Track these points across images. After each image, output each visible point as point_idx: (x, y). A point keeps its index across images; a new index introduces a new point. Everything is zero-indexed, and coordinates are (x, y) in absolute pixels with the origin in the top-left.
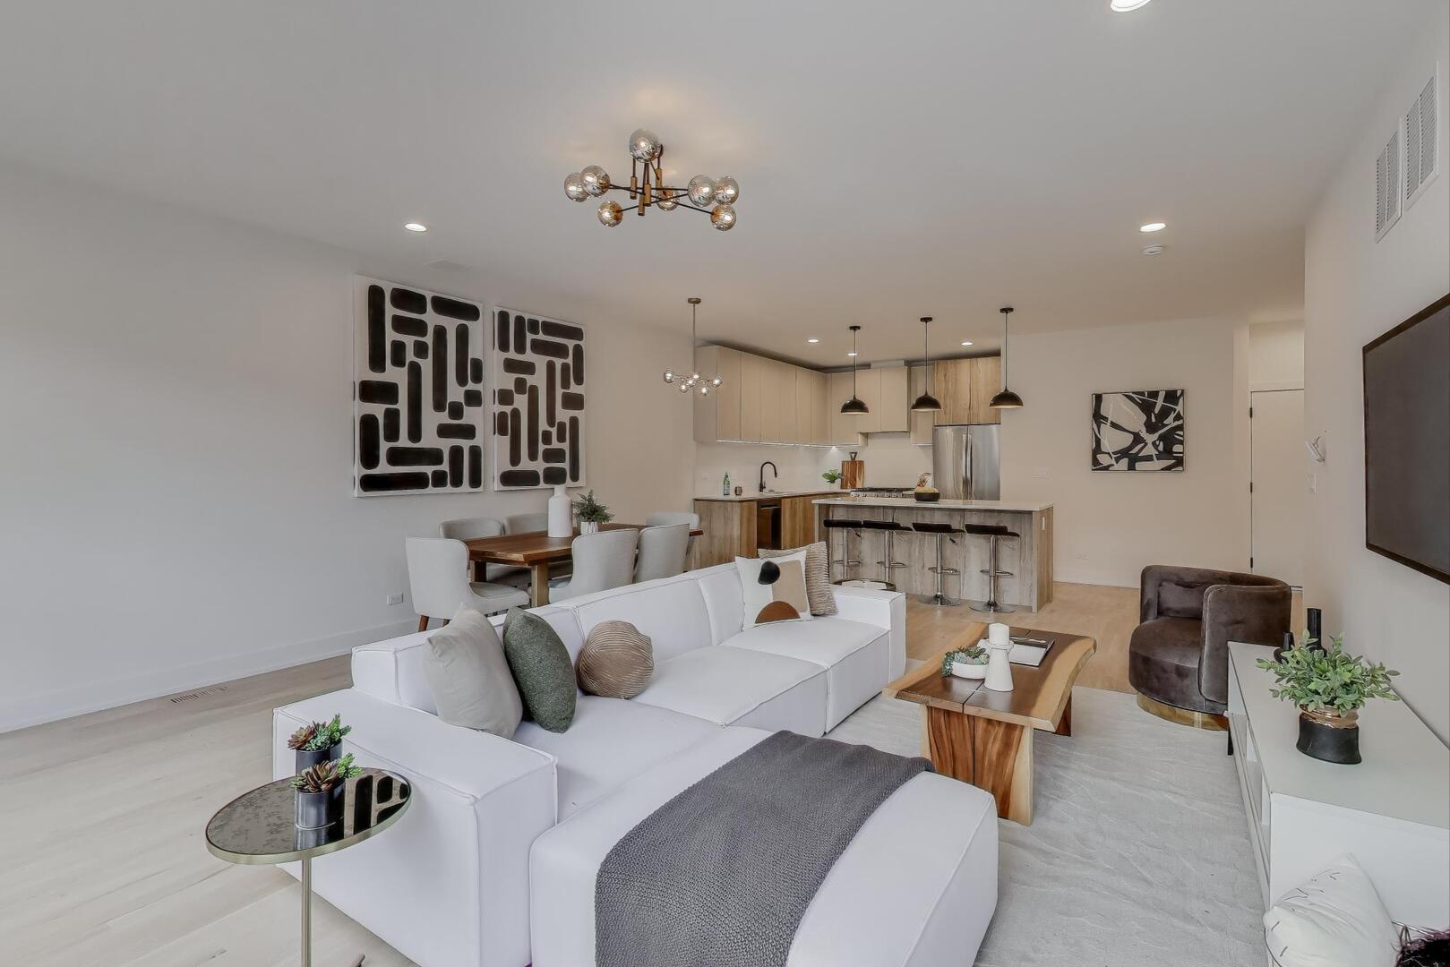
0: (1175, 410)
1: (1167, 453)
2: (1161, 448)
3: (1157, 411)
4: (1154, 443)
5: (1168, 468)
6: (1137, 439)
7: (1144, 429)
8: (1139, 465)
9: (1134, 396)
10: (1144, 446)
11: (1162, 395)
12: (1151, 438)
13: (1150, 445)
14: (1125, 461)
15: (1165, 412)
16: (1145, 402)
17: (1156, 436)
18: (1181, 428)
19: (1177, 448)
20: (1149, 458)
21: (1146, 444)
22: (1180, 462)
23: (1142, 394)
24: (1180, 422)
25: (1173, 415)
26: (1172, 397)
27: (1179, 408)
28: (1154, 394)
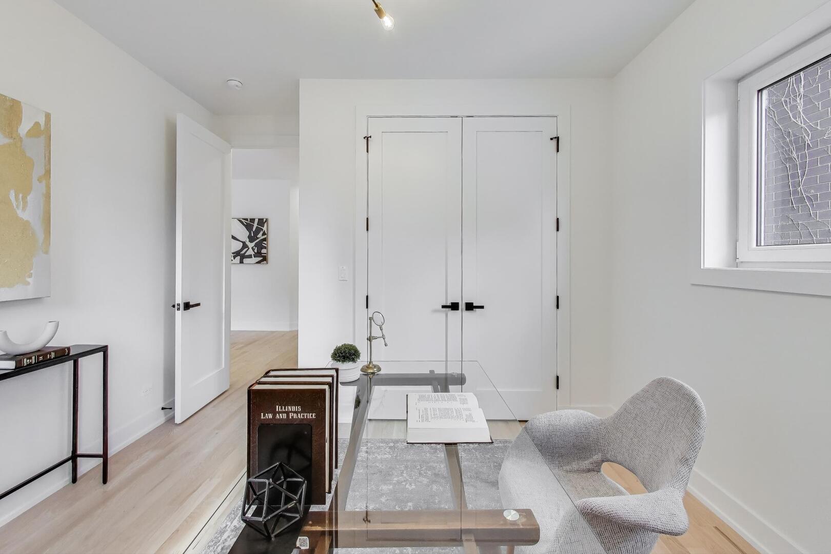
0: (262, 230)
1: (258, 254)
2: (256, 251)
3: (254, 229)
4: (252, 248)
5: (259, 262)
6: (245, 246)
7: (248, 240)
8: (245, 261)
9: (243, 220)
10: (248, 250)
11: (256, 221)
12: (251, 245)
13: (251, 249)
14: (238, 258)
15: (258, 230)
16: (248, 224)
17: (254, 244)
18: (265, 240)
19: (264, 251)
20: (250, 257)
21: (249, 248)
22: (265, 259)
23: (246, 219)
24: (265, 236)
25: (261, 233)
26: (262, 222)
27: (265, 229)
28: (253, 220)
